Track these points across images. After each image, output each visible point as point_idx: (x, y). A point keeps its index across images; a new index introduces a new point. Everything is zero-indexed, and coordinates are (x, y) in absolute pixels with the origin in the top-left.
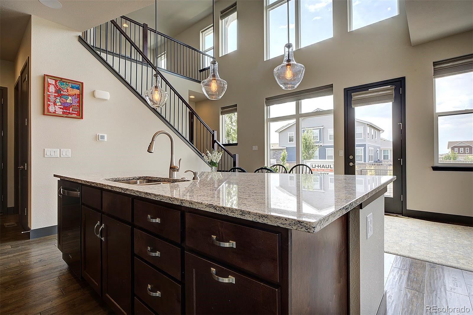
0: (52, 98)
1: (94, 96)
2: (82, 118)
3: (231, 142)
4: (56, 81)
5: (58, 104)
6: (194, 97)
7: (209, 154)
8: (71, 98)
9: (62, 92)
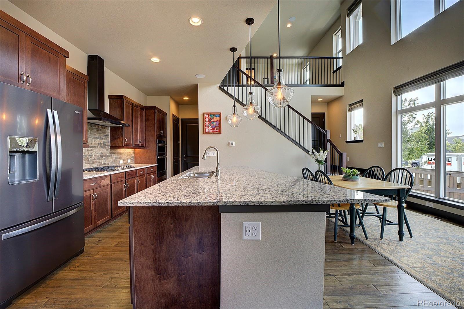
0: (207, 125)
1: (227, 119)
2: (221, 134)
3: (357, 140)
4: (209, 115)
5: (210, 127)
6: (322, 100)
8: (215, 123)
9: (211, 121)
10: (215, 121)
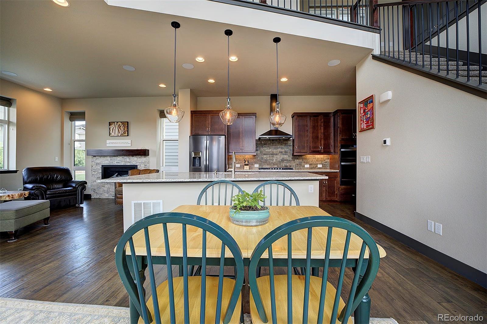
0: (362, 118)
1: (380, 102)
4: (363, 104)
5: (364, 121)
8: (369, 113)
9: (366, 111)
10: (369, 111)
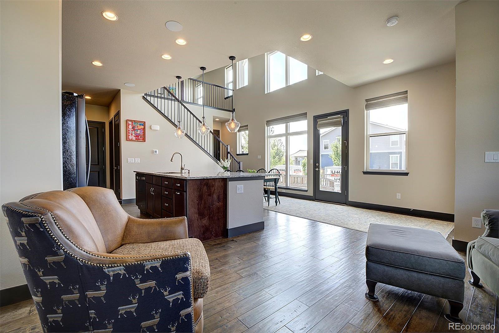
0: (130, 132)
1: (151, 129)
2: (145, 141)
3: (245, 153)
4: (132, 122)
5: (133, 135)
6: (219, 120)
7: (223, 162)
8: (139, 131)
9: (135, 128)
